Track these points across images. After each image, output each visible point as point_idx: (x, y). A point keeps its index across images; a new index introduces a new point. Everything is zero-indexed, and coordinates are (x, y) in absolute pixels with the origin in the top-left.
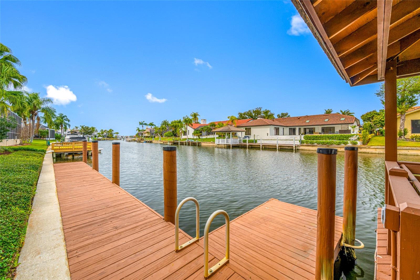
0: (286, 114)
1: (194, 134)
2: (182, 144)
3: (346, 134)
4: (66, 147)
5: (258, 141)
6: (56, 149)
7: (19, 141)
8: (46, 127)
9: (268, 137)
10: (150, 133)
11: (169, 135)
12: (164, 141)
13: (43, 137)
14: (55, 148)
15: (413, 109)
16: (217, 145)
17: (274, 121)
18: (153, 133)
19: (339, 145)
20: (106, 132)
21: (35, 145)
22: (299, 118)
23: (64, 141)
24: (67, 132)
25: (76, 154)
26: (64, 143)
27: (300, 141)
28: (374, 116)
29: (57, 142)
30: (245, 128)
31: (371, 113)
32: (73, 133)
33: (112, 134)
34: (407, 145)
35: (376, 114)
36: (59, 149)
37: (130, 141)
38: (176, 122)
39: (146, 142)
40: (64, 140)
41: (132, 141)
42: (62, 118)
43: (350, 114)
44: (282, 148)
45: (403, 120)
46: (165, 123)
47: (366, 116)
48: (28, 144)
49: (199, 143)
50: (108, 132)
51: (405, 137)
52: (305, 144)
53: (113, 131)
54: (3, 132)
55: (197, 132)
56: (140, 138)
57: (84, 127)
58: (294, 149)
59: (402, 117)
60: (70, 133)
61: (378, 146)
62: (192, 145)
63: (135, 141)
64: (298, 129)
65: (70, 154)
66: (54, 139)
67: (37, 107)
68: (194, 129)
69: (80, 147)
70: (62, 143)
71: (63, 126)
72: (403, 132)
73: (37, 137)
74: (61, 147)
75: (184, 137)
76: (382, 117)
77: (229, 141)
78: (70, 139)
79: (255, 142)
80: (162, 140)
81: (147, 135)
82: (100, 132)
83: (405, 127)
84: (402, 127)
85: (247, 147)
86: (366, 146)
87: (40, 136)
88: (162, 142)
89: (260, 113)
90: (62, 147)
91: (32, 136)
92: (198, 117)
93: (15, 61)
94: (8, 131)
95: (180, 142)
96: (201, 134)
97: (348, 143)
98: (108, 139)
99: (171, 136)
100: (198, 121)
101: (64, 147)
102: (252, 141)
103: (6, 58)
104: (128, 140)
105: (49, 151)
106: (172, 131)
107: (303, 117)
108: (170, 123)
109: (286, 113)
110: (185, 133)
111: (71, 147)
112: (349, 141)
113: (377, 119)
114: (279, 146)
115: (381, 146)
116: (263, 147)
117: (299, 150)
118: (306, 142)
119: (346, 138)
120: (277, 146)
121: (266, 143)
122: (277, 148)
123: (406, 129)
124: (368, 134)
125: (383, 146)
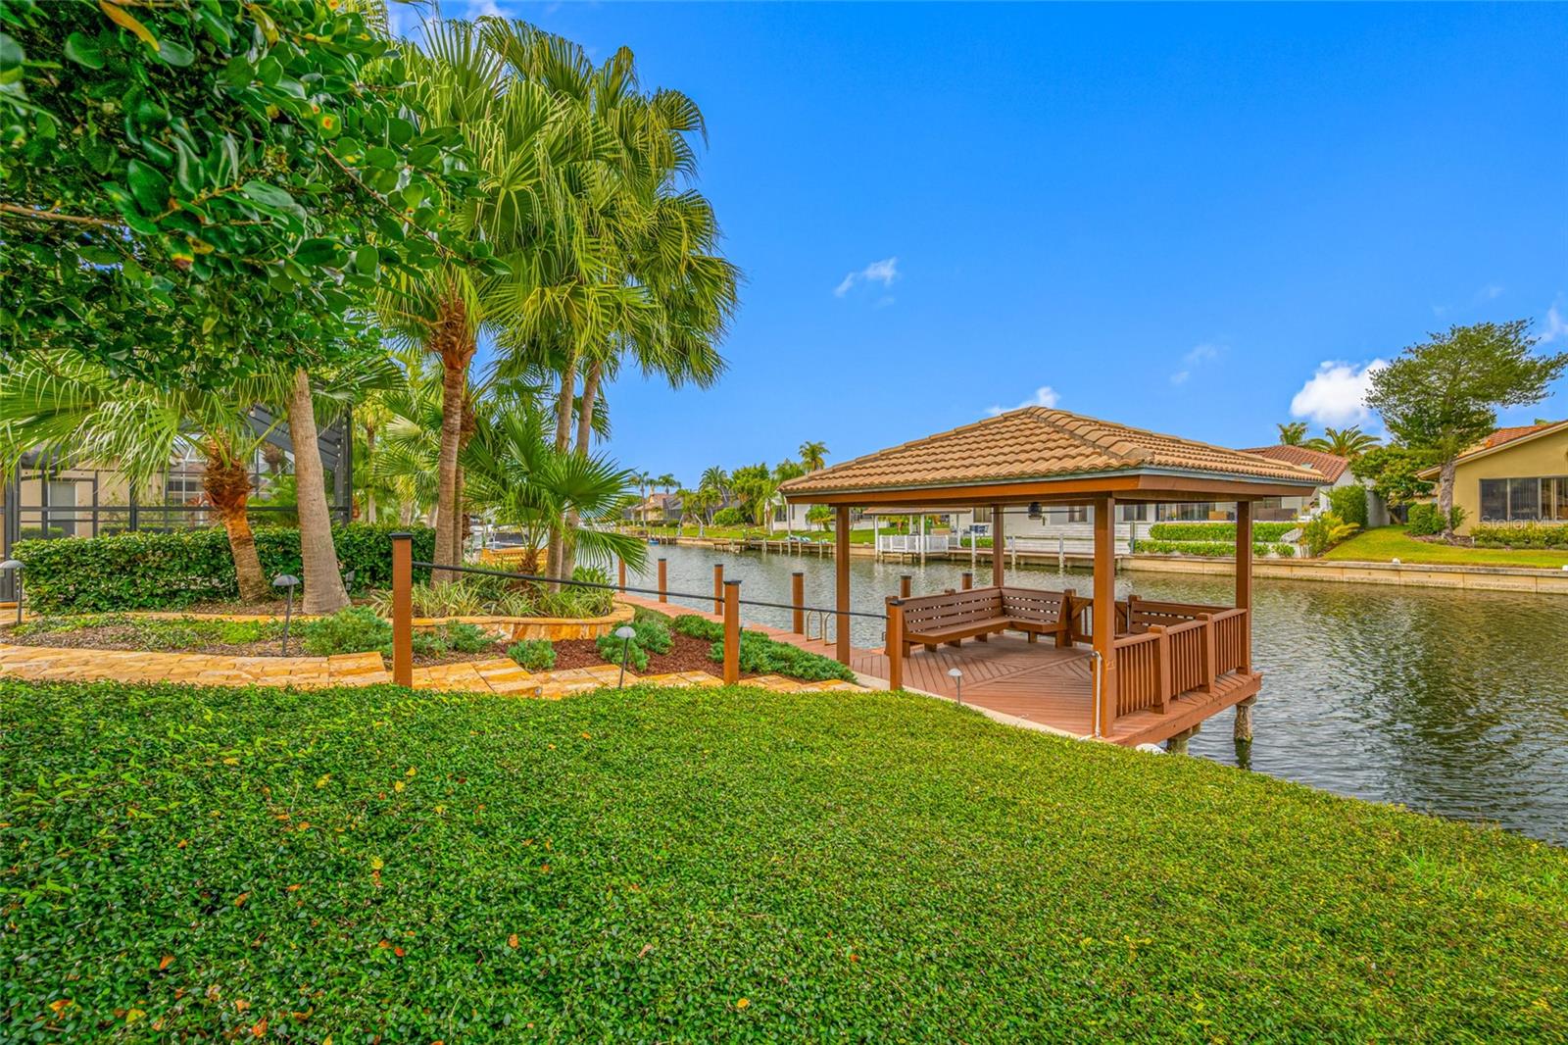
1: (810, 515)
2: (773, 549)
3: (1276, 523)
5: (1007, 542)
9: (1044, 528)
10: (664, 512)
11: (729, 518)
12: (716, 540)
15: (1483, 448)
16: (880, 554)
18: (676, 511)
27: (1129, 544)
28: (1386, 462)
34: (1436, 557)
35: (1396, 456)
38: (749, 474)
39: (657, 542)
43: (1363, 442)
44: (1077, 564)
45: (1446, 480)
46: (713, 477)
47: (1363, 463)
49: (826, 547)
51: (1456, 532)
52: (1146, 553)
55: (819, 512)
59: (1445, 471)
61: (1351, 560)
62: (803, 554)
72: (1448, 516)
75: (777, 526)
77: (917, 543)
80: (707, 537)
81: (656, 519)
83: (1455, 503)
84: (1446, 502)
85: (974, 561)
86: (1316, 560)
88: (709, 544)
95: (768, 545)
96: (832, 516)
97: (1269, 551)
99: (737, 522)
102: (988, 543)
106: (736, 505)
108: (730, 476)
110: (781, 514)
112: (1270, 546)
113: (1392, 471)
114: (1067, 559)
115: (1358, 560)
116: (1022, 562)
117: (1127, 570)
118: (1150, 546)
119: (1271, 533)
120: (1061, 557)
121: (1031, 549)
122: (1062, 566)
123: (1458, 508)
124: (1337, 525)
125: (1364, 560)
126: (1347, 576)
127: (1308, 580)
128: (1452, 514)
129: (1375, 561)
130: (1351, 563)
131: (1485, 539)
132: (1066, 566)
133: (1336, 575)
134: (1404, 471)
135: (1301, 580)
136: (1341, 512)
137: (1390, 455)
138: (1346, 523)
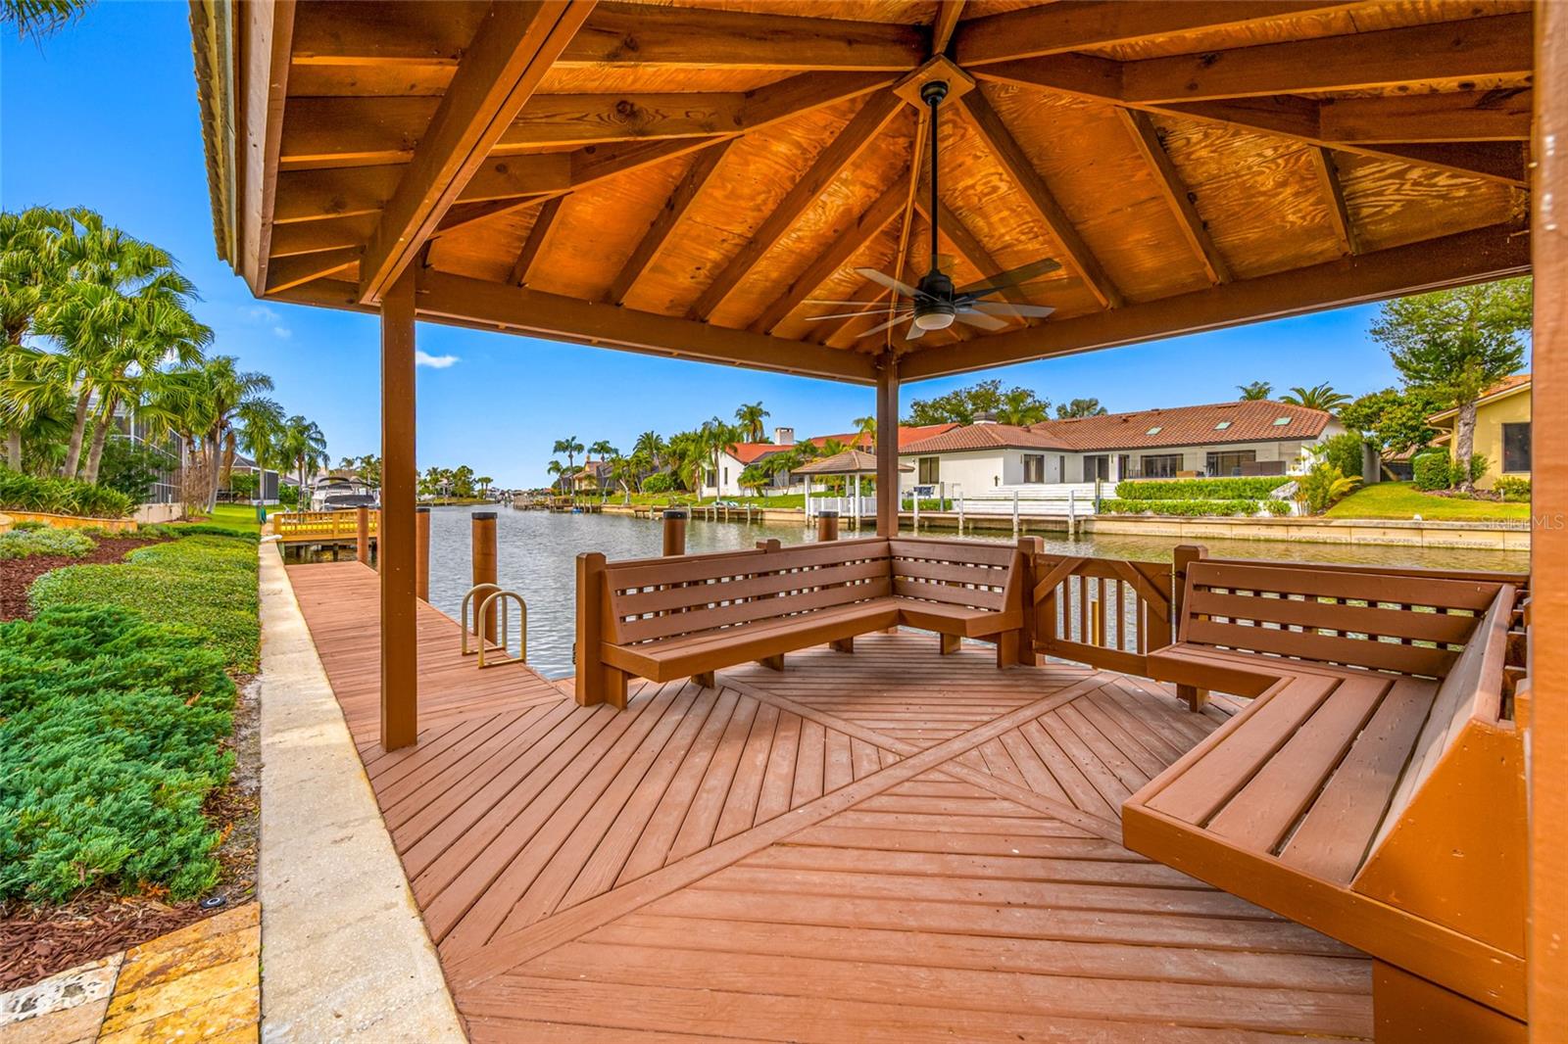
0: (1093, 404)
1: (742, 481)
2: (699, 516)
3: (1262, 478)
4: (315, 527)
5: (954, 503)
6: (285, 534)
7: (177, 510)
8: (251, 463)
9: (996, 488)
10: (598, 480)
11: (659, 484)
12: (640, 507)
13: (243, 497)
14: (283, 528)
15: (1508, 386)
16: (811, 519)
17: (1029, 431)
18: (606, 479)
19: (1227, 515)
20: (448, 478)
21: (224, 519)
22: (1125, 421)
23: (309, 509)
24: (317, 479)
25: (344, 547)
26: (310, 515)
27: (1094, 504)
28: (1382, 409)
29: (287, 510)
30: (917, 458)
31: (1374, 400)
32: (339, 480)
33: (468, 485)
34: (1463, 512)
35: (1393, 402)
36: (296, 533)
37: (526, 508)
38: (688, 439)
39: (581, 510)
40: (308, 504)
41: (533, 507)
42: (301, 433)
43: (1334, 400)
44: (1034, 527)
45: (1466, 425)
46: (648, 442)
47: (1355, 411)
48: (201, 518)
49: (755, 513)
50: (454, 476)
51: (1477, 484)
52: (1114, 513)
53: (471, 472)
54: (142, 483)
55: (752, 476)
56: (563, 497)
57: (373, 460)
58: (1072, 530)
59: (1464, 414)
60: (328, 483)
61: (1360, 517)
62: (731, 520)
63: (544, 507)
64: (1117, 459)
65: (324, 548)
66: (277, 502)
67: (228, 401)
68: (745, 464)
69: (352, 526)
70: (302, 517)
71: (303, 459)
72: (1467, 467)
73: (224, 497)
74: (299, 527)
75: (707, 492)
76: (1410, 414)
77: (851, 506)
78: (326, 501)
79: (945, 508)
80: (633, 505)
81: (588, 488)
82: (428, 478)
83: (1476, 451)
84: (1465, 450)
85: (916, 525)
86: (1317, 518)
87: (232, 493)
88: (632, 511)
89: (997, 401)
90: (304, 527)
91: (213, 493)
92: (764, 419)
93: (185, 286)
94: (156, 479)
95: (692, 511)
96: (766, 480)
97: (1259, 509)
98: (454, 500)
99: (667, 489)
100: (766, 436)
101: (309, 527)
102: (935, 506)
103: (163, 283)
104: (523, 504)
105: (268, 537)
106: (669, 470)
107: (1142, 413)
108: (666, 441)
109: (1091, 401)
110: (712, 480)
111: (331, 526)
112: (1261, 504)
113: (1391, 419)
114: (1022, 522)
115: (1370, 517)
116: (971, 526)
117: (1092, 533)
118: (1118, 505)
119: (1257, 489)
120: (1015, 520)
121: (981, 511)
122: (1016, 529)
123: (1479, 458)
124: (1337, 478)
125: (1376, 518)
126: (1357, 536)
127: (1308, 542)
128: (1472, 466)
129: (1391, 518)
130: (1362, 522)
131: (1517, 491)
132: (1020, 530)
133: (1343, 536)
134: (1404, 419)
135: (1300, 542)
136: (1340, 463)
137: (1387, 402)
138: (1347, 477)
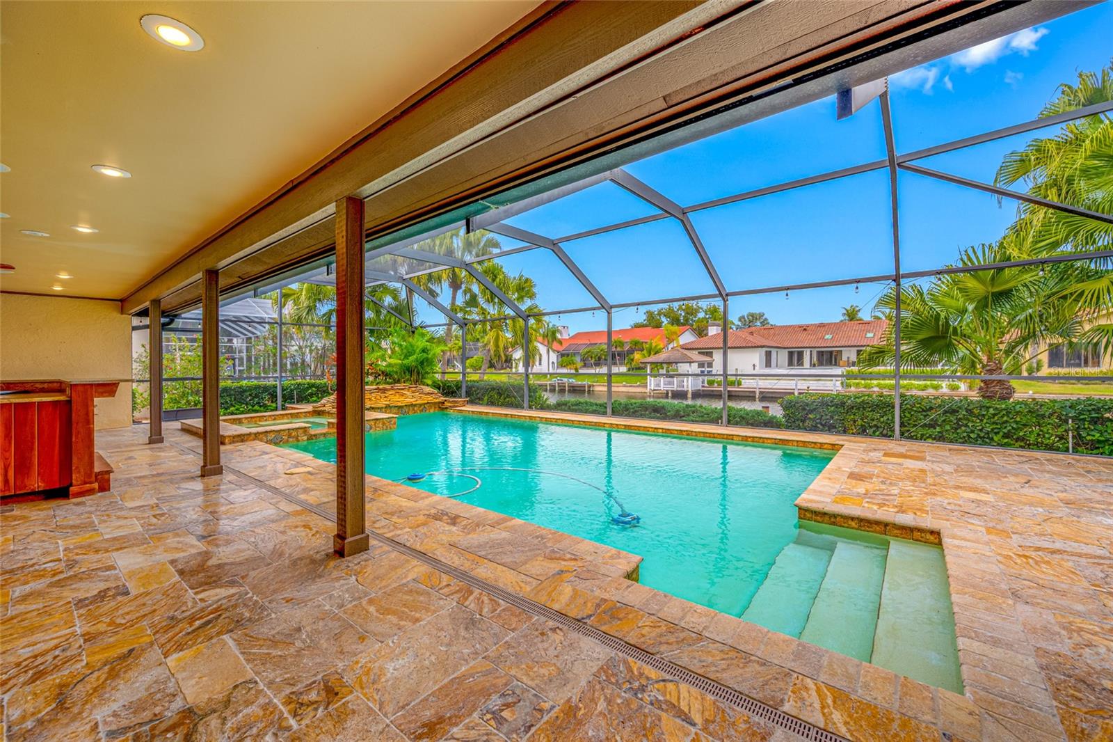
0: (761, 315)
1: (563, 364)
16: (651, 392)
22: (805, 329)
27: (842, 383)
49: (589, 387)
52: (853, 389)
55: (572, 361)
64: (808, 353)
77: (685, 384)
79: (738, 385)
102: (732, 384)
